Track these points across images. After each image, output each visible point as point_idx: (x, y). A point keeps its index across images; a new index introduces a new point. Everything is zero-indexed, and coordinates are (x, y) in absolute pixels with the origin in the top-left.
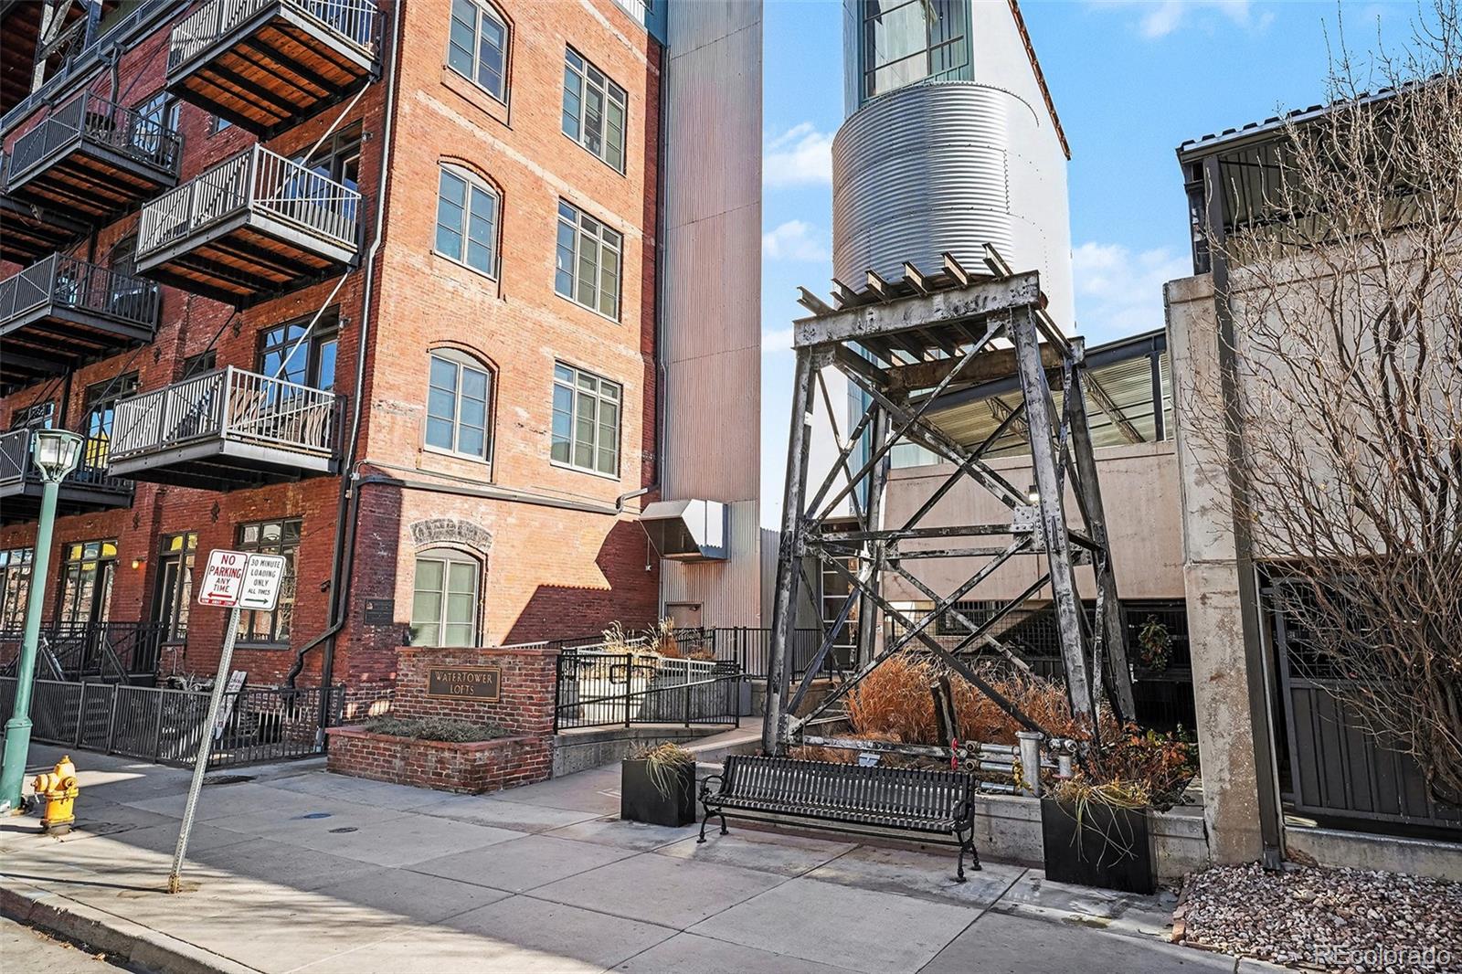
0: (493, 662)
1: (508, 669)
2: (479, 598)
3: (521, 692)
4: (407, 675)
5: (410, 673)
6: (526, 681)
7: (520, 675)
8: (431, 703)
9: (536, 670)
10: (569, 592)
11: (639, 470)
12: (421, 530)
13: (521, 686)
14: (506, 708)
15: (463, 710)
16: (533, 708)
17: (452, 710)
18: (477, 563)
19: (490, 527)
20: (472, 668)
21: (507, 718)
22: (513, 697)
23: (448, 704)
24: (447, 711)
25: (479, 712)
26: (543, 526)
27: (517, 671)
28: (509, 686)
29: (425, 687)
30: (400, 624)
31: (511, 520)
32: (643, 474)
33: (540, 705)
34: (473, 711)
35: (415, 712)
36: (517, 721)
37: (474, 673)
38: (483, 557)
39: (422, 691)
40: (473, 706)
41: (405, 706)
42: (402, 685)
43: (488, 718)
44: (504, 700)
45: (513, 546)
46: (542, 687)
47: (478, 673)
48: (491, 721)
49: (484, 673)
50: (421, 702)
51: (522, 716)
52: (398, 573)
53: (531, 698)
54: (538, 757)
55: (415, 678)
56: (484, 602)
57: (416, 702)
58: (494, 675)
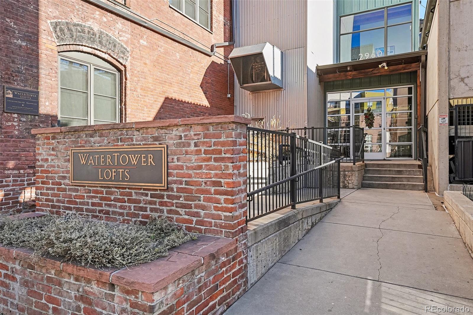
0: (156, 139)
1: (178, 145)
2: (121, 101)
3: (200, 175)
4: (47, 160)
5: (50, 158)
6: (209, 160)
7: (198, 152)
8: (77, 191)
9: (223, 144)
10: (185, 105)
11: (223, 30)
12: (61, 30)
13: (200, 167)
14: (178, 198)
15: (116, 200)
16: (222, 198)
17: (102, 199)
18: (117, 74)
19: (126, 43)
20: (125, 147)
21: (182, 211)
22: (187, 183)
23: (96, 192)
24: (95, 200)
25: (139, 202)
26: (166, 53)
27: (192, 148)
28: (181, 168)
29: (68, 172)
30: (47, 116)
31: (143, 42)
32: (225, 33)
33: (232, 194)
34: (130, 201)
35: (58, 201)
36: (197, 215)
37: (127, 153)
38: (122, 68)
39: (64, 178)
40: (130, 194)
41: (48, 195)
42: (42, 172)
43: (152, 210)
44: (175, 186)
45: (145, 64)
46: (234, 168)
47: (135, 153)
48: (155, 215)
49: (141, 153)
50: (64, 190)
51: (203, 208)
52: (41, 66)
53: (219, 184)
54: (234, 266)
55: (56, 163)
56: (125, 105)
57: (58, 189)
58: (157, 155)
